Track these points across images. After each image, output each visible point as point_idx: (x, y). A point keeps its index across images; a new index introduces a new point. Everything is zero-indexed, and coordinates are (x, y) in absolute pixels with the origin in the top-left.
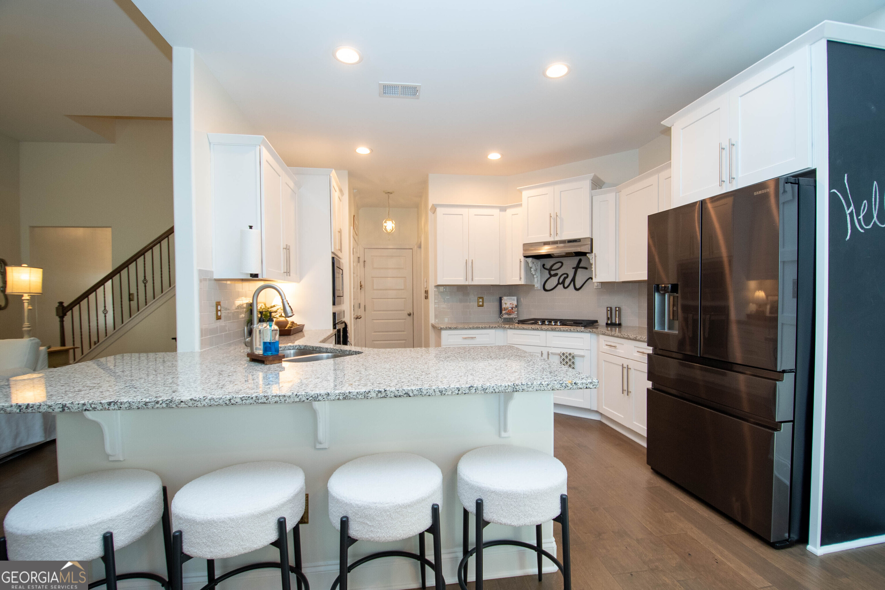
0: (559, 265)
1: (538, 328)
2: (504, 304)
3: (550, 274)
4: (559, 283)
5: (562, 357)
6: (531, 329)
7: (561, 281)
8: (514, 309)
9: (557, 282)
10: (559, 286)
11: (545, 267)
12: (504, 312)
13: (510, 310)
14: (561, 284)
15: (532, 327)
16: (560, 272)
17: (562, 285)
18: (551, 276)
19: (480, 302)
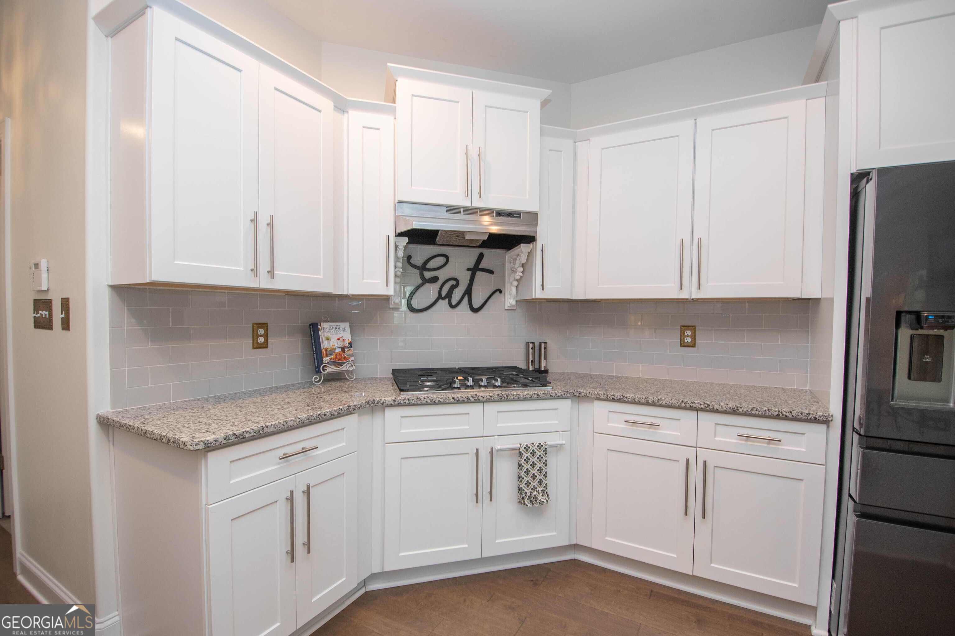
0: (441, 260)
1: (468, 399)
2: (324, 339)
3: (422, 276)
4: (440, 297)
5: (524, 454)
6: (452, 400)
7: (444, 293)
8: (346, 350)
9: (436, 295)
10: (441, 301)
11: (412, 261)
12: (326, 359)
13: (339, 353)
14: (444, 299)
15: (455, 396)
16: (443, 275)
17: (447, 300)
18: (425, 281)
19: (261, 336)
